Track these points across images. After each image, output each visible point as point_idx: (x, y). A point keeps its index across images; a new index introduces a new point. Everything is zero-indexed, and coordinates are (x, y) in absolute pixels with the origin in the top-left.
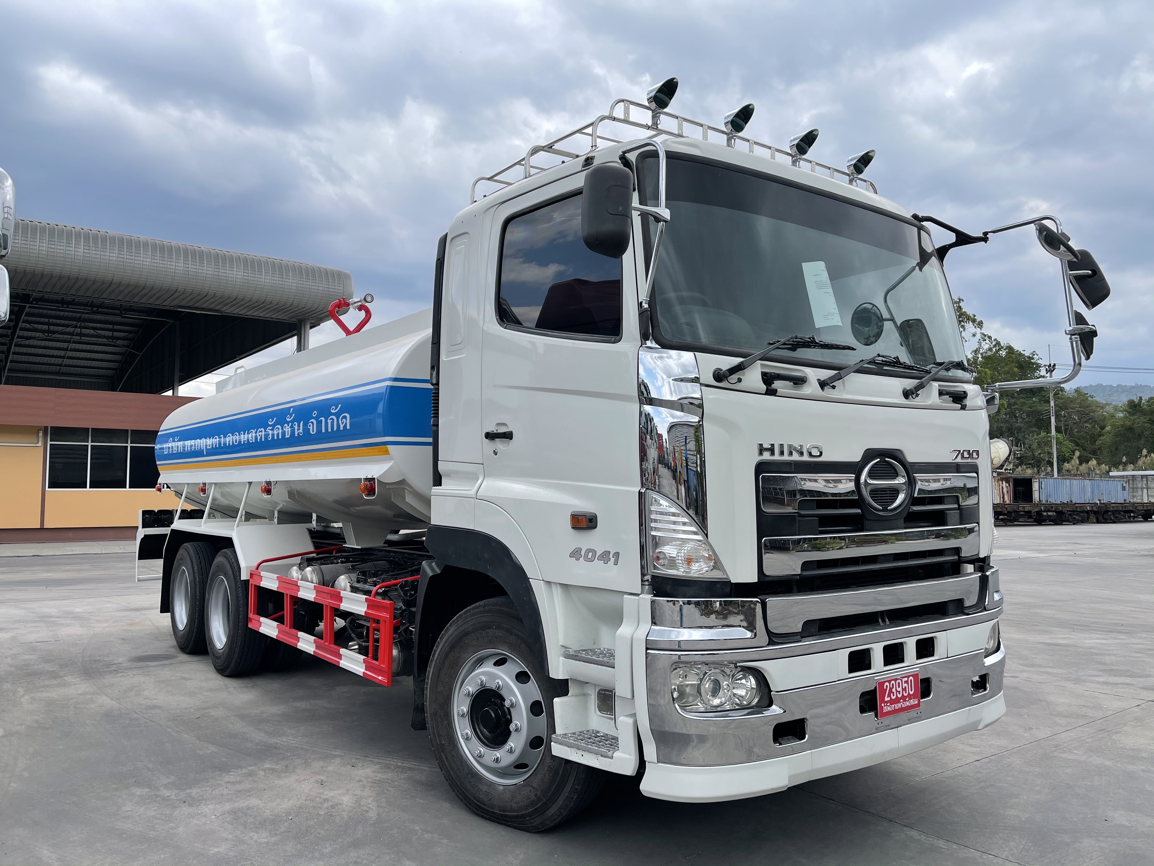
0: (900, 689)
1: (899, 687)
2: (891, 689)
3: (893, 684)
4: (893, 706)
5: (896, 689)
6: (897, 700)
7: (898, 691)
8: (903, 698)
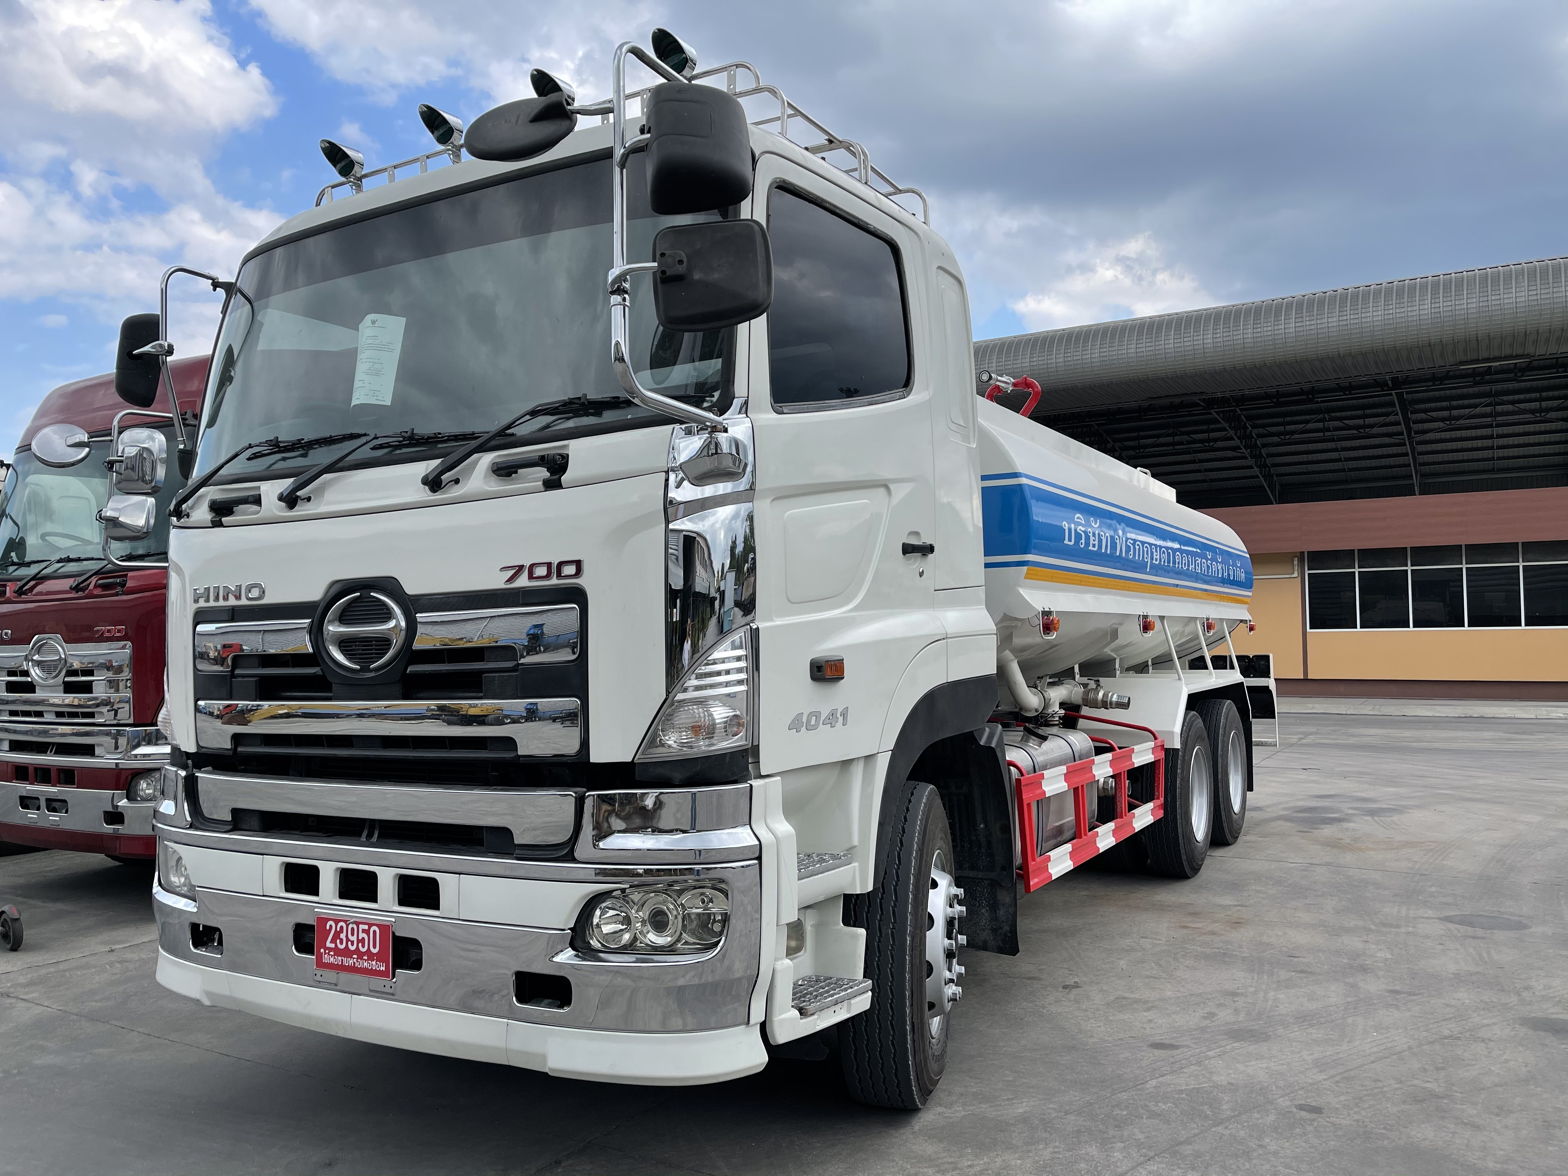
0: (354, 938)
1: (353, 934)
2: (337, 935)
3: (342, 927)
4: (340, 958)
5: (347, 936)
6: (347, 953)
7: (351, 939)
8: (357, 950)
